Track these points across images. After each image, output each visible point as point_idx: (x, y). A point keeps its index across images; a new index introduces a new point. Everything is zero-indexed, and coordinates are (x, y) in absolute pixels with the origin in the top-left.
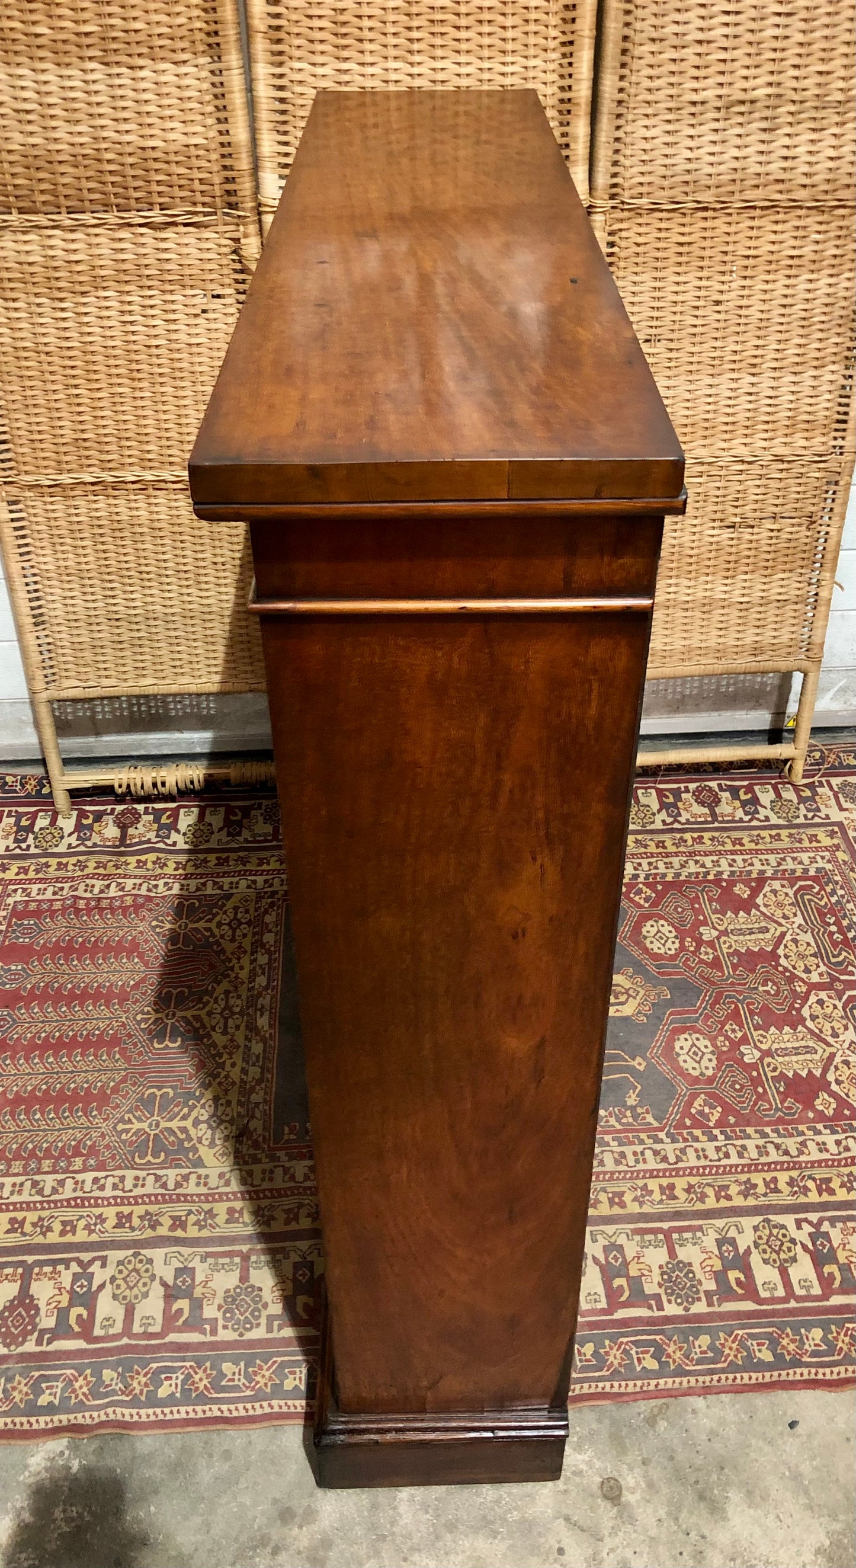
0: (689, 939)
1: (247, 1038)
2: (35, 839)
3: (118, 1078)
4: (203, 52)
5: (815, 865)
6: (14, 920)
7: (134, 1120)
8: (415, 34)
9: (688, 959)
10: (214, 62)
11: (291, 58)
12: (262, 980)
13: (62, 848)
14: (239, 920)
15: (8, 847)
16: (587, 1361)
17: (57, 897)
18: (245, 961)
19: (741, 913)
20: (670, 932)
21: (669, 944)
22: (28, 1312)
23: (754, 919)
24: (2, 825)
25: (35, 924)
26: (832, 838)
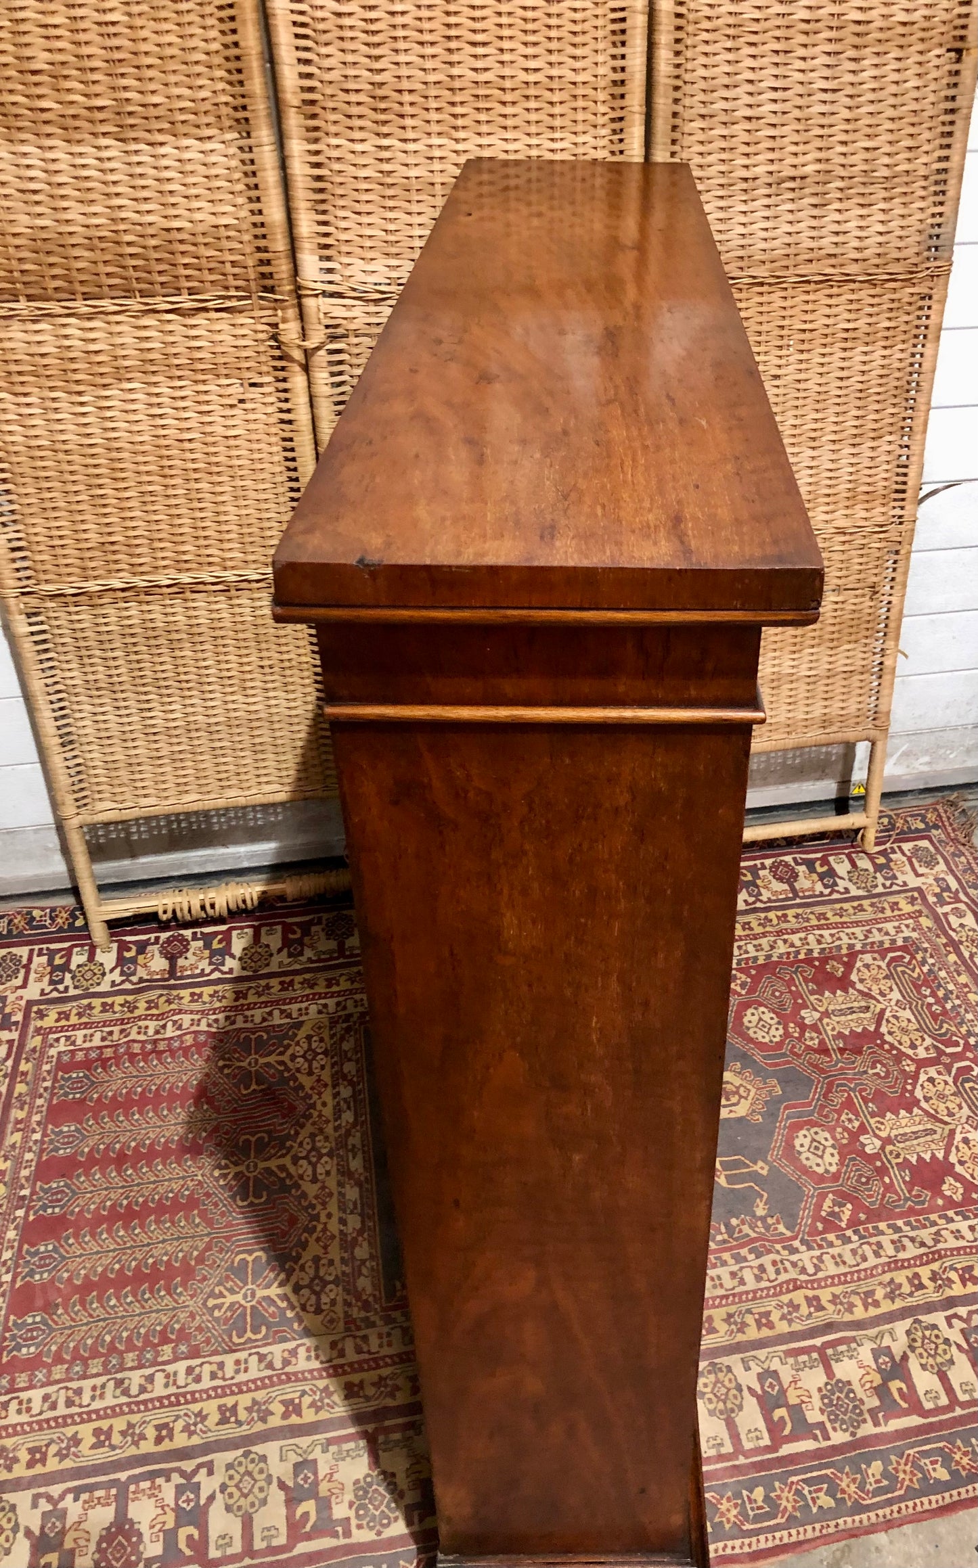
0: (792, 1025)
1: (340, 1184)
2: (73, 978)
3: (201, 1246)
4: (230, 129)
5: (901, 934)
6: (60, 1073)
7: (226, 1293)
8: (459, 110)
9: (794, 1046)
10: (243, 138)
11: (327, 134)
12: (348, 1116)
13: (105, 987)
14: (314, 1051)
15: (43, 990)
16: (759, 1508)
17: (106, 1043)
18: (327, 1096)
19: (839, 992)
20: (771, 1018)
21: (773, 1031)
22: (129, 1540)
23: (852, 998)
24: (33, 966)
25: (85, 1076)
26: (913, 905)
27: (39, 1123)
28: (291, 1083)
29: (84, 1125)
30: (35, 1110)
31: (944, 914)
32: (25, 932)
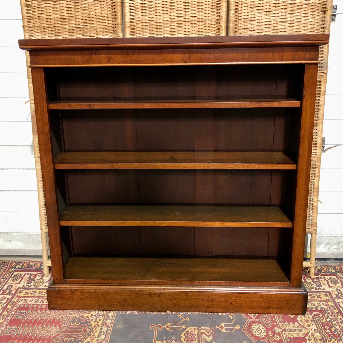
0: (270, 332)
2: (34, 283)
4: (112, 32)
5: (320, 306)
8: (173, 27)
9: (269, 339)
10: (115, 35)
11: (137, 33)
12: (103, 337)
13: (42, 287)
14: (99, 314)
15: (24, 285)
18: (98, 329)
19: (291, 323)
20: (263, 329)
21: (262, 333)
23: (296, 326)
24: (24, 278)
25: (25, 312)
26: (326, 297)
27: (5, 325)
28: (88, 323)
29: (19, 328)
30: (6, 320)
31: (338, 302)
32: (26, 268)
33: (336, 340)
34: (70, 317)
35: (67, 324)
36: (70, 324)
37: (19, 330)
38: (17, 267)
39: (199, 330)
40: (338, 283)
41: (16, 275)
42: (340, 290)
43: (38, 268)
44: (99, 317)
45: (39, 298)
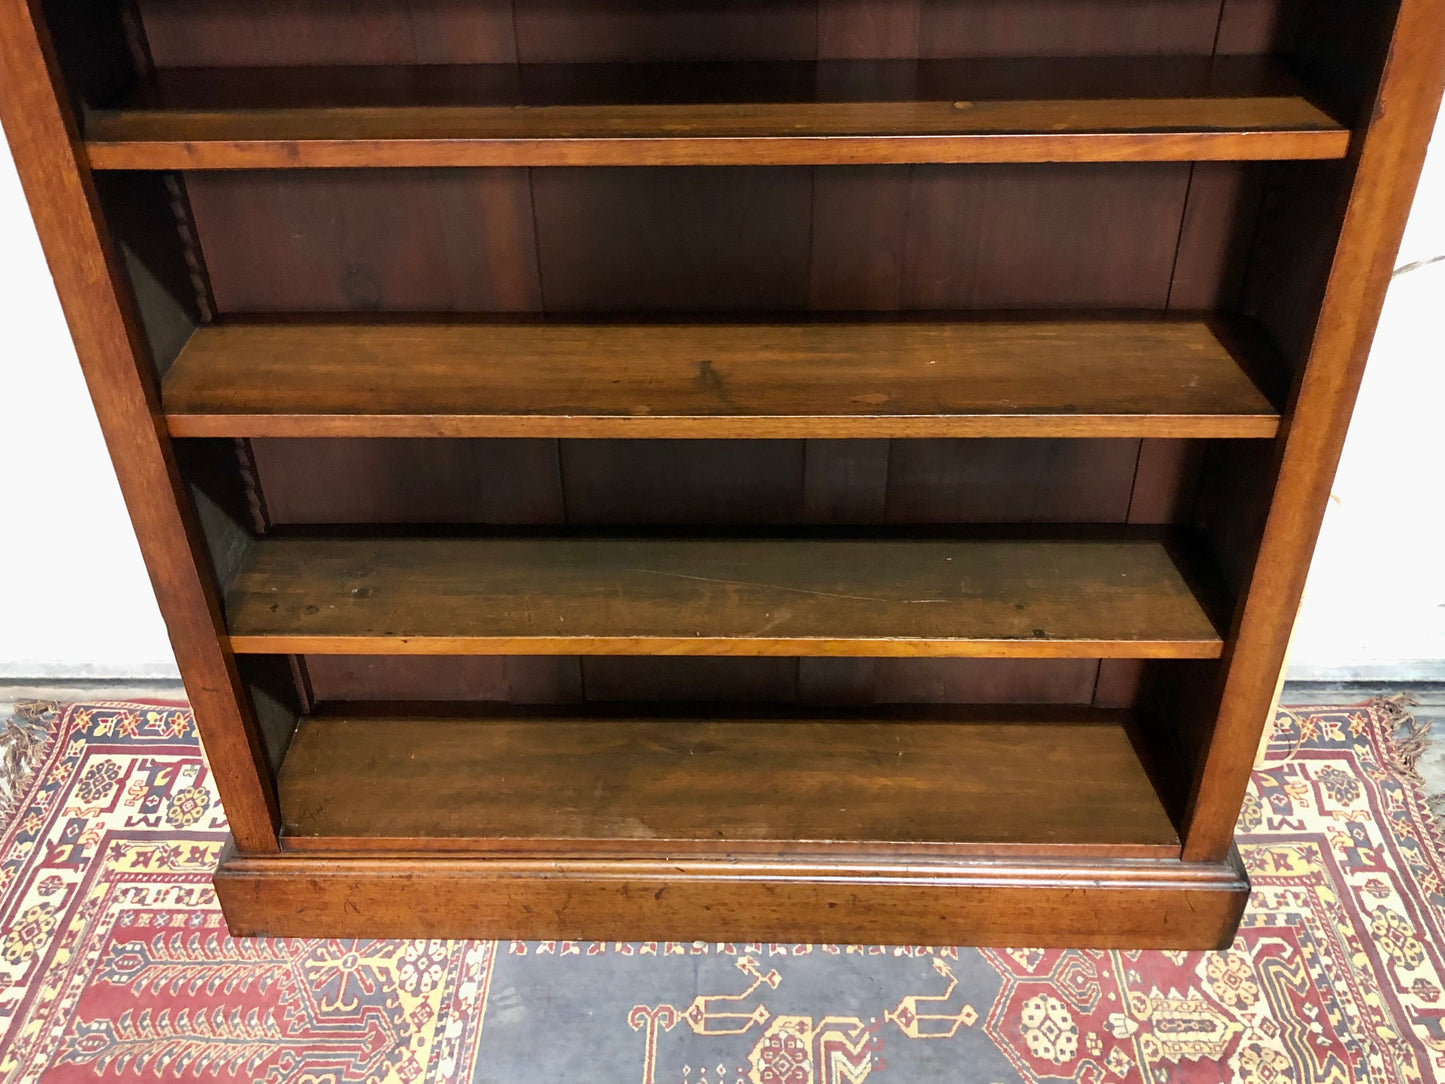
0: (1092, 1036)
2: (169, 807)
6: (114, 942)
9: (1090, 1072)
12: (446, 1067)
13: (202, 826)
14: (429, 958)
15: (130, 818)
19: (1173, 992)
21: (1062, 1043)
23: (1193, 1005)
24: (129, 783)
25: (142, 951)
26: (1309, 862)
27: (66, 1012)
28: (389, 1002)
29: (119, 1025)
30: (68, 992)
31: (1354, 888)
32: (133, 737)
33: (1347, 1073)
34: (317, 970)
35: (306, 1009)
36: (319, 1005)
37: (121, 1037)
38: (98, 732)
39: (818, 1030)
40: (1358, 796)
41: (94, 769)
42: (1361, 827)
43: (180, 737)
44: (432, 970)
45: (191, 882)
